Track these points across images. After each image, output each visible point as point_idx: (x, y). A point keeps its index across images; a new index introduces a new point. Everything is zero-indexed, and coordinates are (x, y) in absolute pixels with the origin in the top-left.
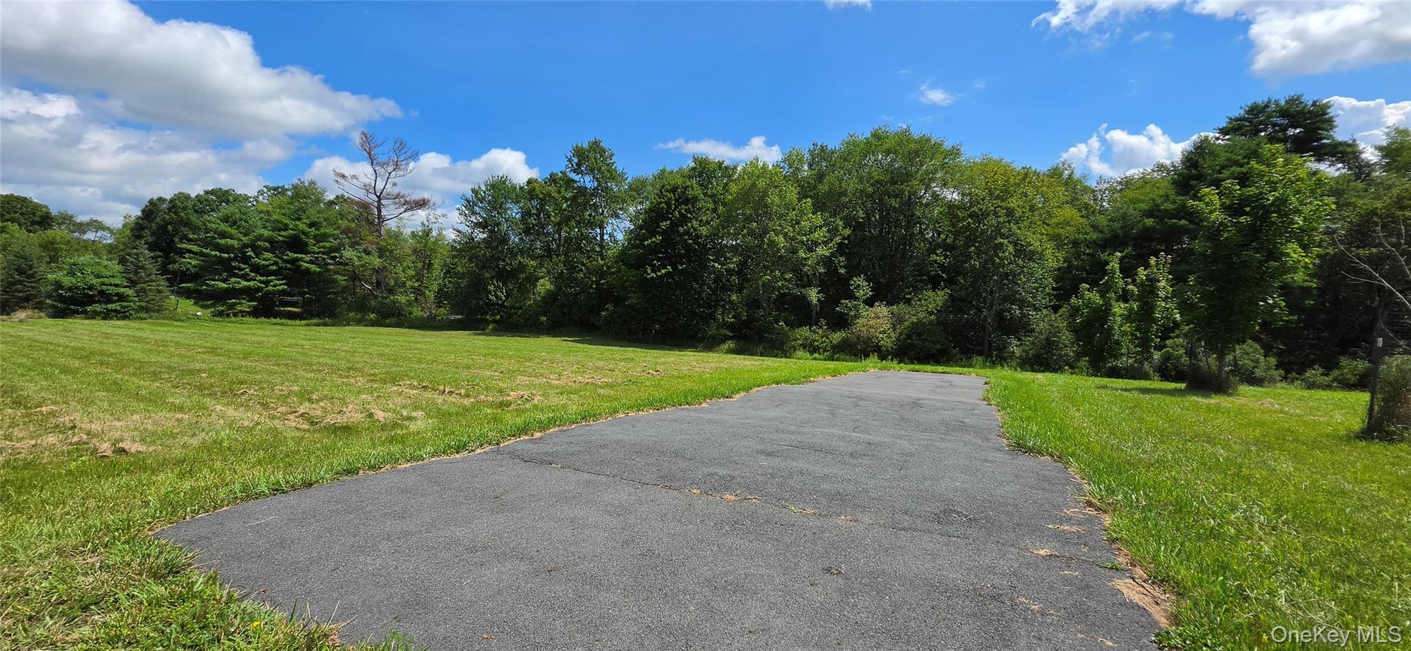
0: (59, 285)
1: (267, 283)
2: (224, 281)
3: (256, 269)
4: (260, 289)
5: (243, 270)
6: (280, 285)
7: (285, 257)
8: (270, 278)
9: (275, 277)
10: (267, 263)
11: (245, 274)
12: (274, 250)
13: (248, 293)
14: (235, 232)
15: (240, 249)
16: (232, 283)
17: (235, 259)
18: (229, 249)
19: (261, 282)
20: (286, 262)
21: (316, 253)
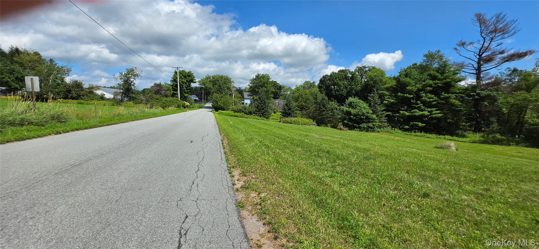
1: (431, 112)
2: (406, 111)
3: (424, 103)
4: (427, 116)
5: (418, 104)
6: (439, 113)
7: (442, 96)
8: (432, 109)
9: (435, 109)
10: (431, 100)
11: (420, 107)
12: (430, 92)
13: (420, 118)
14: (412, 82)
15: (416, 93)
16: (412, 112)
17: (413, 98)
18: (410, 92)
19: (429, 112)
20: (441, 99)
21: (458, 93)
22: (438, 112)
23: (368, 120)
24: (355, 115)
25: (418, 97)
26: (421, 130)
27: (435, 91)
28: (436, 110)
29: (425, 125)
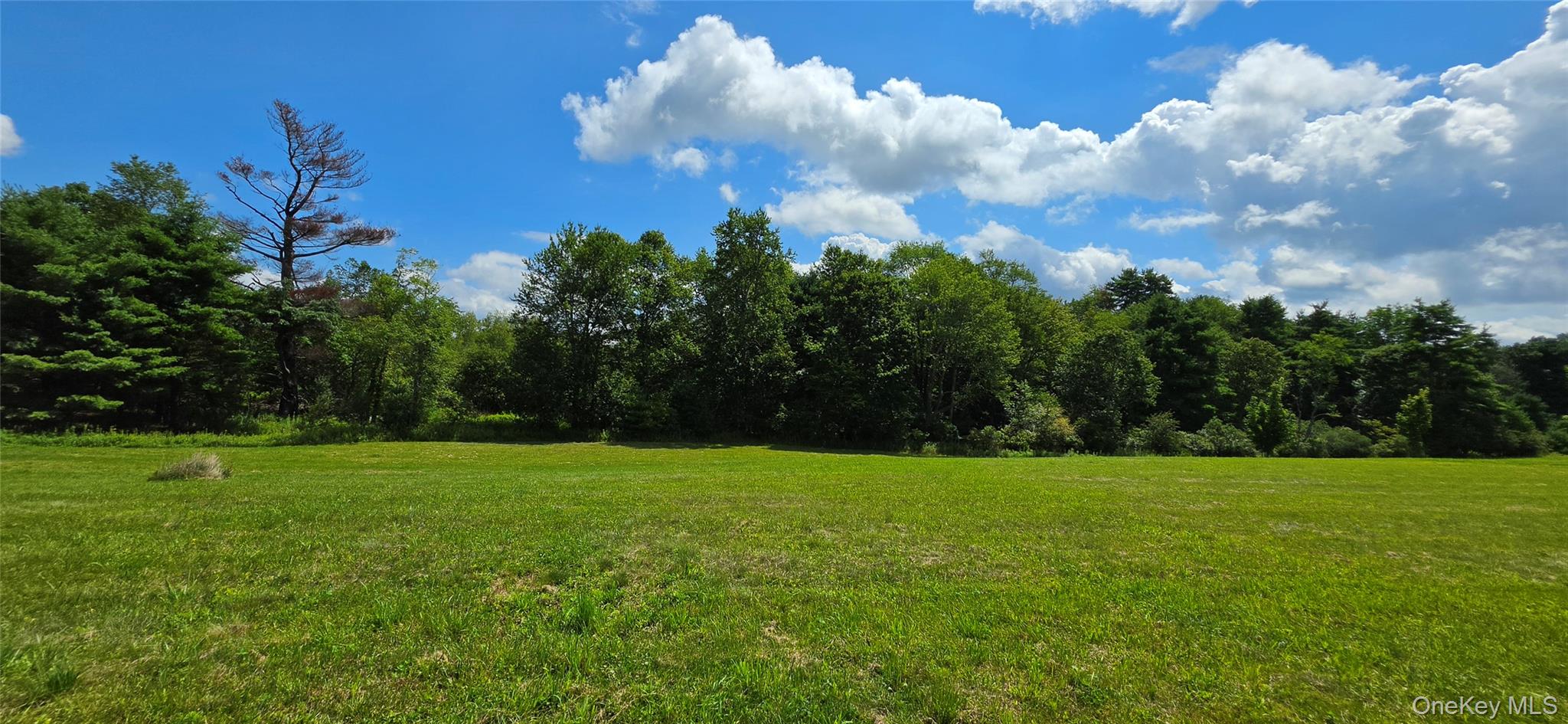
1: (143, 359)
2: (36, 353)
3: (118, 329)
4: (128, 374)
5: (92, 332)
6: (173, 364)
7: (181, 311)
8: (148, 350)
9: (160, 350)
10: (146, 320)
11: (99, 342)
12: (141, 293)
13: (103, 381)
14: (65, 250)
15: (80, 289)
16: (66, 360)
17: (67, 309)
18: (53, 285)
19: (135, 359)
20: (179, 319)
21: (233, 307)
22: (170, 359)
25: (93, 309)
26: (104, 421)
27: (160, 292)
28: (163, 354)
29: (122, 403)
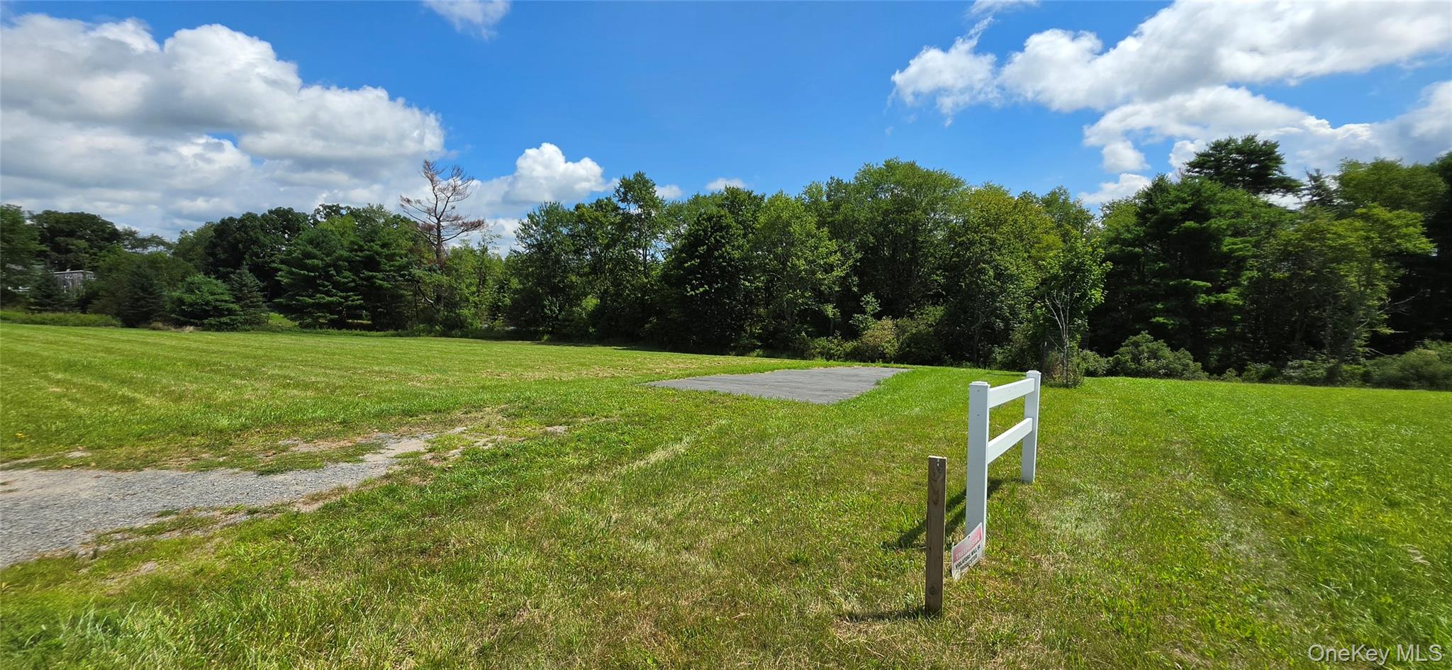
0: (181, 301)
2: (310, 297)
3: (337, 285)
5: (327, 286)
6: (358, 300)
7: (361, 275)
8: (349, 294)
10: (346, 280)
11: (330, 291)
14: (319, 253)
15: (323, 269)
16: (317, 298)
17: (319, 277)
19: (341, 297)
20: (362, 279)
21: (388, 271)
22: (356, 298)
23: (218, 312)
24: (191, 305)
25: (328, 277)
29: (337, 317)
